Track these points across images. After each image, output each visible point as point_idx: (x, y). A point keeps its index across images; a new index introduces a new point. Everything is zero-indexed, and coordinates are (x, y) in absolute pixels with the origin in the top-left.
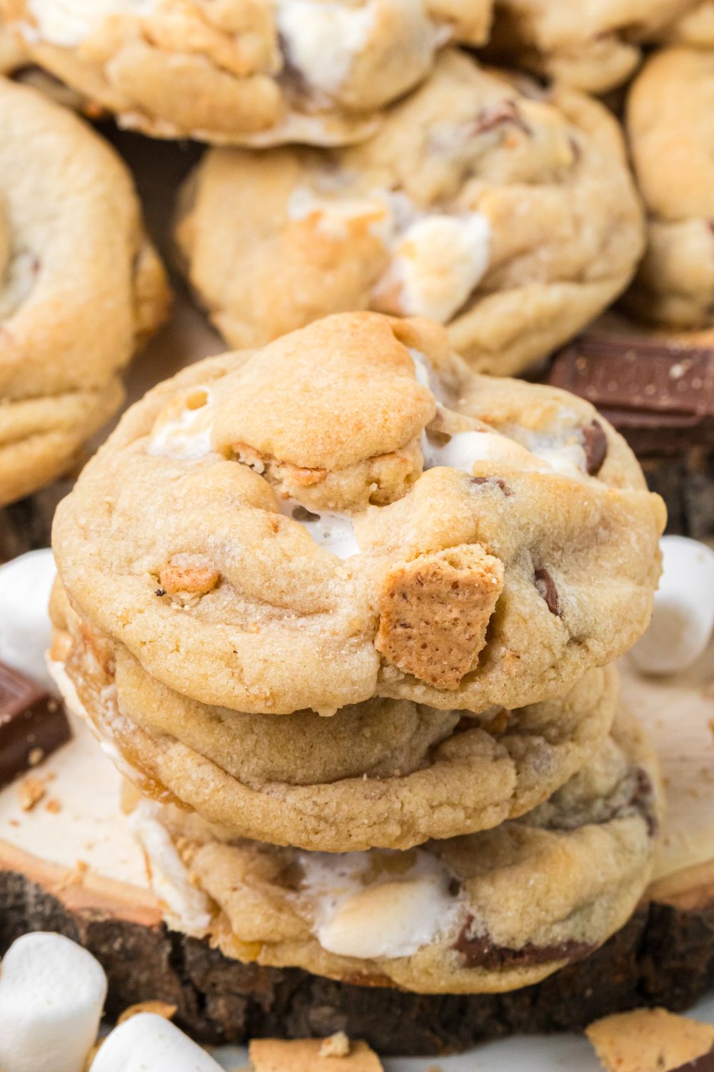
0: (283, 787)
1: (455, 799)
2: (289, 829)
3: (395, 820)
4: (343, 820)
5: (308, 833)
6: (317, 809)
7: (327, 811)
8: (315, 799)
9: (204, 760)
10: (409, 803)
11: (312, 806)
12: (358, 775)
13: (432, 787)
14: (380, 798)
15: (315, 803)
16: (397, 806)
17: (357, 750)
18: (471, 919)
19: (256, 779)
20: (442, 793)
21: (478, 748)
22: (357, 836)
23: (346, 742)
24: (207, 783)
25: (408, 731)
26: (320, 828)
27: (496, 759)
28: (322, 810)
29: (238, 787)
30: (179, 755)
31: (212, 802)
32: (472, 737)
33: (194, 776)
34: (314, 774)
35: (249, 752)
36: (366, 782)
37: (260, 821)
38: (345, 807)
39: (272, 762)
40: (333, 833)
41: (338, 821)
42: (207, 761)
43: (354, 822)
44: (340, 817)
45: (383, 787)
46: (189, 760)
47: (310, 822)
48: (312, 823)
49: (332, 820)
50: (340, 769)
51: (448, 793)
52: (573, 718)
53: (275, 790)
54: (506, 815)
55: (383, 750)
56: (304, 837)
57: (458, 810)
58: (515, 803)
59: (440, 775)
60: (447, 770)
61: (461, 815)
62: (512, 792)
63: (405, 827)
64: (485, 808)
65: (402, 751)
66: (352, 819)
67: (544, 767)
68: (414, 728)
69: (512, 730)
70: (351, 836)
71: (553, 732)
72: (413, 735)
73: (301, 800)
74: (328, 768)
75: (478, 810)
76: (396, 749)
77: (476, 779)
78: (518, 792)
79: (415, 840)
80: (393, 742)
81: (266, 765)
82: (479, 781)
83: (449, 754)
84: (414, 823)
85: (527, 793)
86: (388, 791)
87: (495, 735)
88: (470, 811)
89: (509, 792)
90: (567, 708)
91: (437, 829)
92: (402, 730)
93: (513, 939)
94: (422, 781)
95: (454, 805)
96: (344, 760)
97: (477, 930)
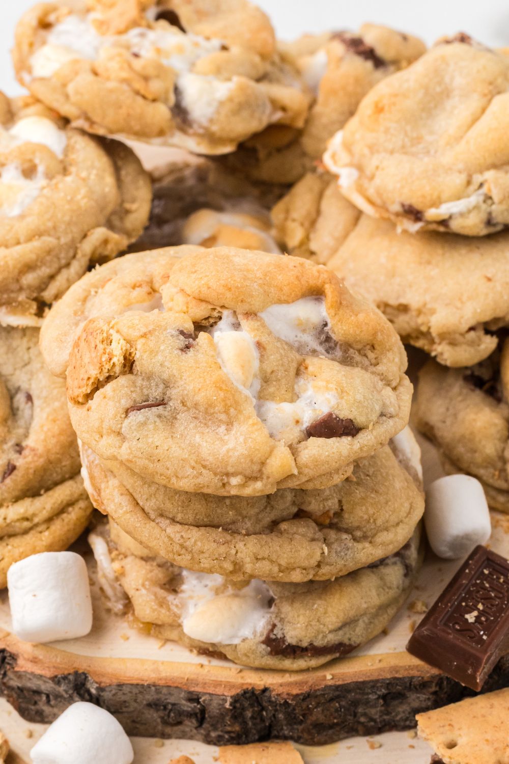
0: (168, 521)
1: (274, 557)
2: (162, 548)
3: (230, 560)
4: (197, 552)
5: (174, 554)
6: (182, 541)
7: (188, 543)
8: (183, 534)
9: (126, 492)
10: (241, 552)
11: (180, 538)
12: (217, 527)
13: (260, 546)
14: (224, 544)
15: (182, 537)
16: (233, 552)
17: (219, 511)
18: (274, 626)
19: (153, 512)
20: (265, 552)
21: (302, 530)
22: (204, 564)
23: (212, 504)
24: (123, 507)
25: (257, 508)
26: (182, 552)
27: (313, 540)
28: (185, 542)
29: (140, 514)
30: (113, 485)
31: (122, 519)
32: (302, 523)
33: (116, 501)
34: (188, 519)
35: (152, 494)
36: (220, 532)
37: (146, 538)
38: (199, 544)
39: (164, 504)
40: (189, 558)
41: (194, 551)
42: (128, 493)
43: (203, 555)
44: (195, 549)
45: (229, 537)
46: (116, 490)
47: (176, 547)
48: (177, 548)
49: (190, 549)
50: (205, 520)
51: (270, 552)
52: (375, 528)
53: (163, 522)
54: (311, 577)
55: (236, 515)
56: (171, 555)
57: (274, 565)
58: (318, 571)
59: (269, 540)
60: (275, 538)
61: (276, 569)
62: (316, 563)
63: (237, 567)
64: (294, 569)
65: (250, 519)
66: (203, 552)
67: (342, 554)
68: (262, 508)
69: (332, 526)
70: (200, 562)
71: (358, 534)
72: (260, 512)
73: (175, 532)
74: (198, 517)
75: (289, 569)
76: (246, 517)
77: (291, 549)
78: (321, 564)
79: (244, 576)
80: (244, 512)
81: (161, 505)
82: (293, 551)
83: (282, 529)
84: (243, 565)
85: (328, 567)
86: (231, 541)
87: (321, 526)
88: (283, 568)
89: (313, 562)
90: (372, 520)
91: (258, 573)
92: (252, 506)
93: (301, 641)
94: (255, 541)
95: (272, 562)
96: (210, 515)
97: (278, 633)
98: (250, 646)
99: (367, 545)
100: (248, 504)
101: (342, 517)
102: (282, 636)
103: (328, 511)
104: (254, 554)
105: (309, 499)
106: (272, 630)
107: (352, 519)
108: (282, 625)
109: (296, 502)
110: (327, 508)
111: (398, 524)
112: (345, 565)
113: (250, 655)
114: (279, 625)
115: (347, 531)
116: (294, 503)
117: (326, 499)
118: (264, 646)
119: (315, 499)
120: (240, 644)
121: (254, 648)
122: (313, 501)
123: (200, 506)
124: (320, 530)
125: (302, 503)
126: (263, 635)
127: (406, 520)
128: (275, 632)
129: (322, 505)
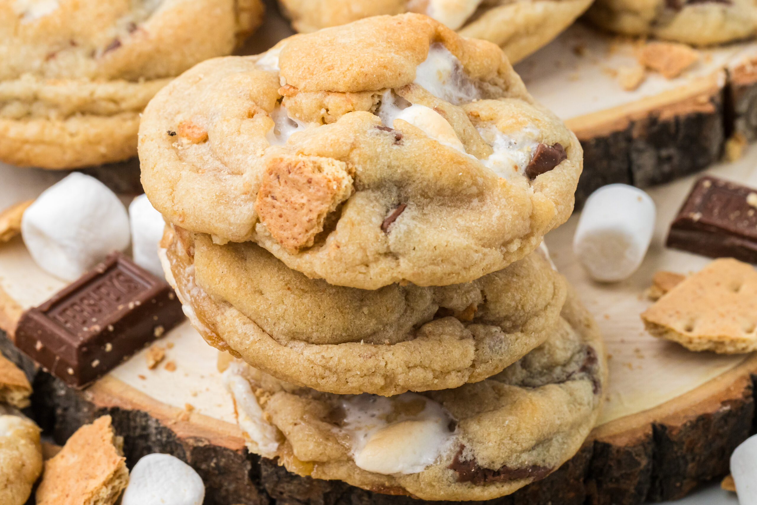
0: (302, 344)
1: (427, 363)
2: (303, 374)
3: (380, 374)
4: (342, 371)
5: (317, 378)
6: (324, 361)
8: (323, 354)
9: (248, 320)
10: (391, 363)
11: (321, 359)
12: (358, 341)
13: (409, 353)
14: (370, 358)
15: (323, 357)
16: (382, 364)
17: (358, 322)
18: (462, 447)
19: (284, 337)
20: (416, 358)
21: (449, 329)
22: (352, 383)
23: (350, 316)
24: (248, 337)
25: (397, 313)
26: (326, 375)
27: (462, 338)
28: (327, 362)
29: (270, 342)
30: (231, 316)
31: (251, 350)
32: (446, 322)
33: (240, 331)
34: (325, 337)
36: (362, 346)
37: (283, 366)
38: (344, 361)
39: (295, 325)
40: (335, 379)
41: (338, 371)
42: (251, 321)
43: (350, 373)
44: (340, 368)
45: (373, 349)
46: (237, 320)
47: (319, 370)
49: (334, 370)
50: (344, 334)
51: (421, 358)
52: (524, 315)
53: (297, 346)
54: (466, 379)
55: (376, 324)
56: (313, 380)
57: (427, 371)
58: (473, 372)
59: (417, 345)
60: (423, 343)
61: (430, 375)
62: (471, 363)
63: (388, 380)
64: (449, 373)
65: (391, 326)
66: (349, 370)
67: (497, 348)
68: (402, 311)
69: (478, 320)
70: (347, 382)
71: (508, 324)
72: (401, 316)
73: (313, 354)
74: (335, 333)
75: (444, 373)
76: (387, 324)
77: (444, 351)
78: (476, 363)
79: (396, 390)
80: (385, 319)
81: (291, 327)
82: (446, 352)
83: (427, 332)
84: (394, 378)
85: (483, 365)
86: (377, 353)
87: (466, 322)
88: (437, 373)
89: (468, 362)
90: (520, 308)
91: (412, 383)
92: (392, 312)
93: (493, 462)
94: (403, 348)
95: (425, 368)
96: (348, 329)
97: (467, 455)
98: (436, 473)
99: (519, 334)
100: (388, 310)
101: (488, 309)
102: (472, 458)
103: (472, 304)
104: (405, 362)
105: (451, 294)
106: (461, 452)
107: (498, 308)
108: (472, 446)
109: (436, 300)
110: (470, 301)
111: (546, 307)
112: (501, 360)
113: (434, 484)
114: (468, 446)
115: (494, 323)
116: (434, 302)
117: (468, 292)
118: (451, 472)
119: (456, 292)
120: (423, 472)
121: (440, 474)
122: (455, 295)
123: (336, 321)
124: (466, 327)
125: (443, 300)
126: (451, 459)
127: (553, 302)
128: (464, 454)
129: (465, 299)
